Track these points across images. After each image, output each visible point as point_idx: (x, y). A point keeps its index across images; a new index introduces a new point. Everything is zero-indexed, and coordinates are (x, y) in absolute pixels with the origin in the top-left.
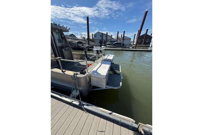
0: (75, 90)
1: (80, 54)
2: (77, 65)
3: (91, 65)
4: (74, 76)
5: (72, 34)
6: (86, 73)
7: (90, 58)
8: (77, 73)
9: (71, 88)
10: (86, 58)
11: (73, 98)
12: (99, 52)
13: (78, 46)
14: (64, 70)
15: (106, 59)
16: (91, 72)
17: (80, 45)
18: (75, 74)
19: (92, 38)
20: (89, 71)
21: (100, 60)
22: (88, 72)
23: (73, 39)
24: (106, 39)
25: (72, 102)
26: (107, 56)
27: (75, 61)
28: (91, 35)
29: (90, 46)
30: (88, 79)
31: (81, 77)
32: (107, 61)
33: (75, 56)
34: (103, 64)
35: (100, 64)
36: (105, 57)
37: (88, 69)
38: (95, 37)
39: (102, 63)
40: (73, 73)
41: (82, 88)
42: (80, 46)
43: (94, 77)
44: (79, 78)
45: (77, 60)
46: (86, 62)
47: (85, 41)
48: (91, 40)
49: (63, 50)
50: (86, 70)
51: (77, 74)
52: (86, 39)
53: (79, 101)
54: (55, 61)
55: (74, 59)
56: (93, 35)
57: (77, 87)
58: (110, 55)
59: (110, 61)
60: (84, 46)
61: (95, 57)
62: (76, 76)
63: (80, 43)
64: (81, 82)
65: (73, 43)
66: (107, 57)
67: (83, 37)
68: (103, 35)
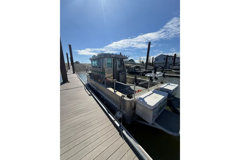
0: (119, 111)
1: (133, 78)
2: (127, 89)
3: (140, 91)
4: (122, 97)
5: (132, 59)
6: (133, 98)
7: (139, 84)
8: (125, 95)
9: (117, 108)
10: (135, 83)
11: (116, 118)
12: (153, 78)
13: (135, 70)
14: (116, 91)
15: (163, 88)
16: (137, 98)
17: (137, 69)
18: (122, 96)
19: (152, 62)
20: (137, 97)
21: (153, 88)
22: (135, 98)
23: (131, 64)
24: (173, 62)
25: (115, 121)
26: (166, 84)
27: (128, 84)
28: (152, 58)
29: (148, 71)
30: (133, 105)
31: (126, 100)
32: (164, 91)
33: (128, 80)
34: (154, 94)
35: (151, 92)
36: (162, 86)
37: (135, 95)
38: (156, 60)
39: (154, 92)
40: (122, 95)
41: (125, 113)
42: (137, 71)
43: (140, 104)
44: (125, 101)
45: (130, 84)
46: (135, 86)
47: (143, 65)
48: (150, 64)
49: (120, 74)
50: (133, 95)
51: (124, 97)
52: (144, 63)
53: (120, 123)
54: (112, 82)
55: (127, 83)
56: (154, 59)
57: (122, 110)
58: (170, 84)
59: (167, 92)
60: (141, 71)
61: (147, 83)
62: (123, 98)
63: (137, 67)
64: (126, 106)
65: (130, 68)
66: (165, 86)
67: (142, 61)
68: (169, 58)
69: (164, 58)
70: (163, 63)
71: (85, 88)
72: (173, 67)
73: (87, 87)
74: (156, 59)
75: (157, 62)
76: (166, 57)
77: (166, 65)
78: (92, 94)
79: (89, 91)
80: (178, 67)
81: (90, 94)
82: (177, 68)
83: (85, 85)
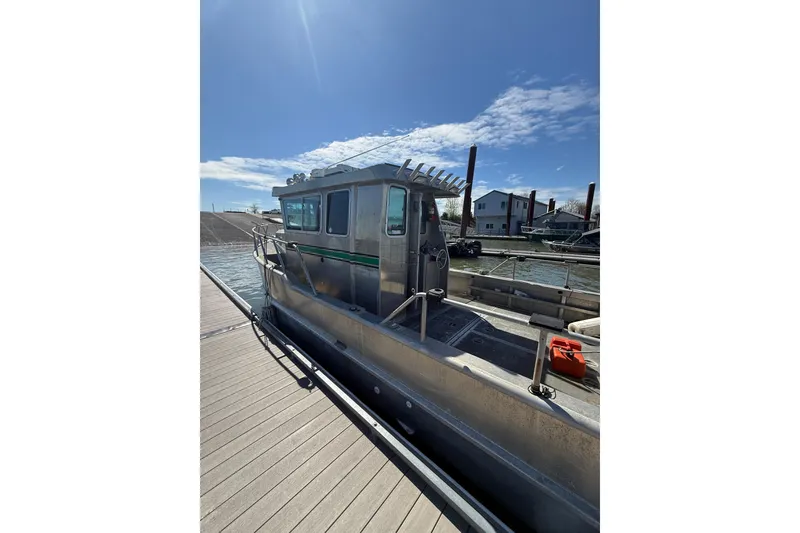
1: (473, 276)
24: (527, 215)
29: (467, 242)
38: (480, 208)
45: (461, 299)
68: (515, 202)
69: (503, 203)
70: (499, 217)
71: (261, 333)
72: (530, 230)
73: (266, 326)
74: (480, 205)
75: (482, 213)
76: (506, 199)
77: (509, 222)
78: (319, 374)
79: (288, 354)
80: (544, 230)
81: (302, 375)
82: (541, 232)
83: (252, 319)
